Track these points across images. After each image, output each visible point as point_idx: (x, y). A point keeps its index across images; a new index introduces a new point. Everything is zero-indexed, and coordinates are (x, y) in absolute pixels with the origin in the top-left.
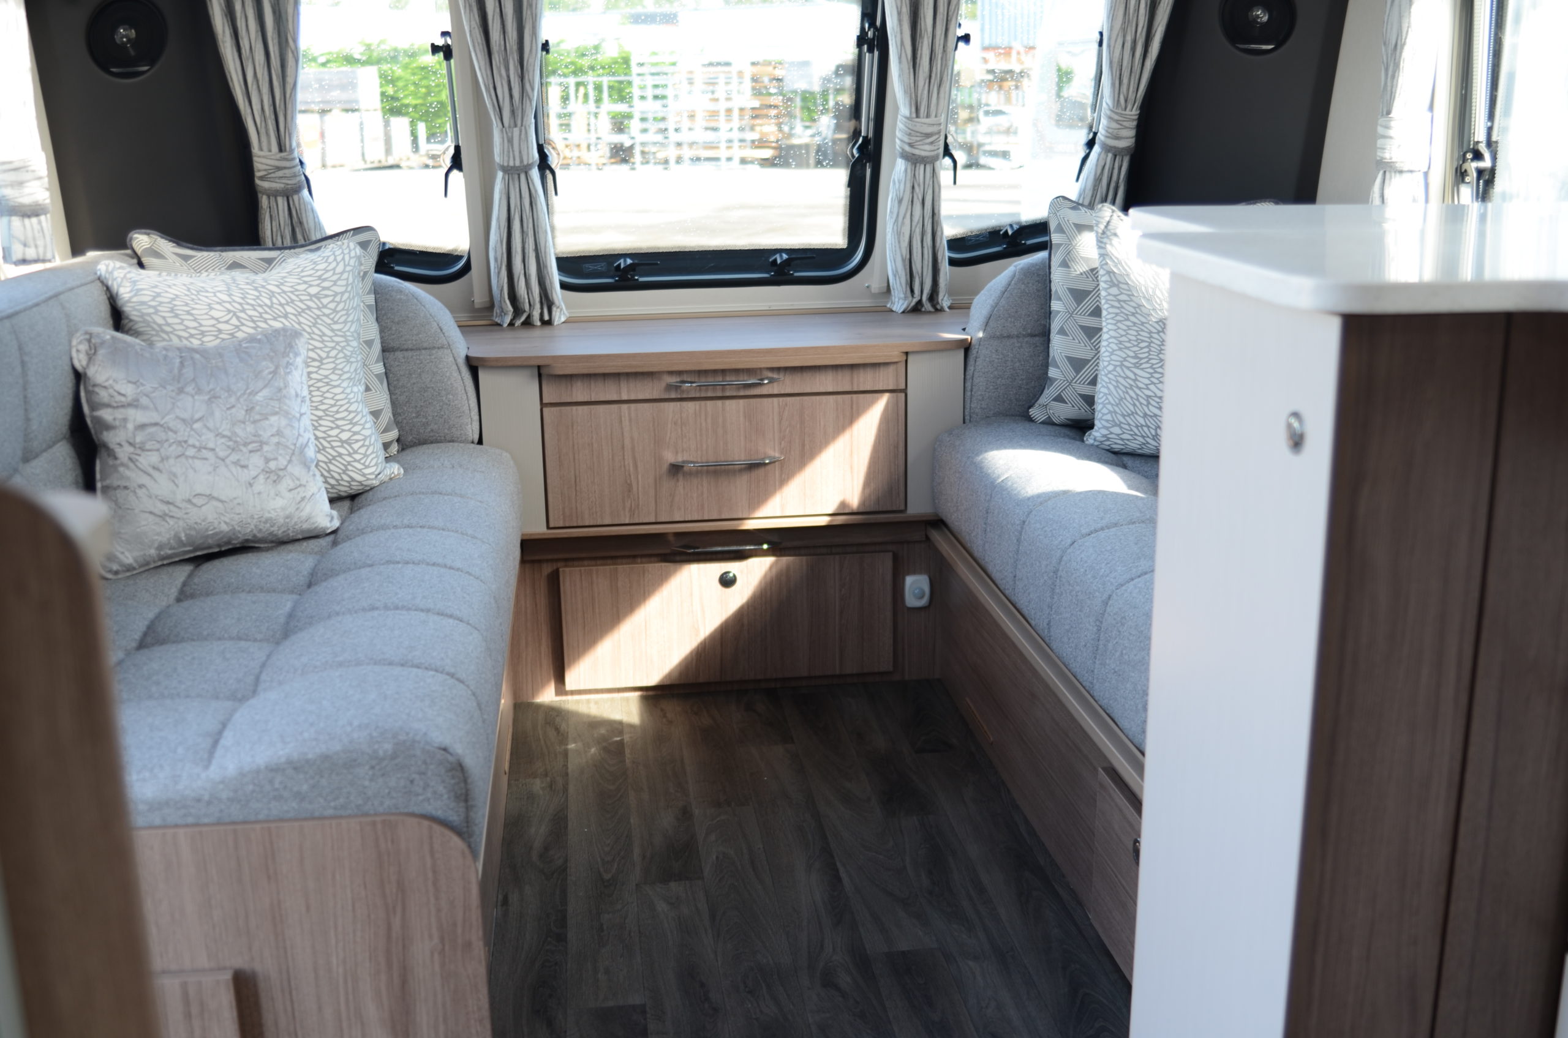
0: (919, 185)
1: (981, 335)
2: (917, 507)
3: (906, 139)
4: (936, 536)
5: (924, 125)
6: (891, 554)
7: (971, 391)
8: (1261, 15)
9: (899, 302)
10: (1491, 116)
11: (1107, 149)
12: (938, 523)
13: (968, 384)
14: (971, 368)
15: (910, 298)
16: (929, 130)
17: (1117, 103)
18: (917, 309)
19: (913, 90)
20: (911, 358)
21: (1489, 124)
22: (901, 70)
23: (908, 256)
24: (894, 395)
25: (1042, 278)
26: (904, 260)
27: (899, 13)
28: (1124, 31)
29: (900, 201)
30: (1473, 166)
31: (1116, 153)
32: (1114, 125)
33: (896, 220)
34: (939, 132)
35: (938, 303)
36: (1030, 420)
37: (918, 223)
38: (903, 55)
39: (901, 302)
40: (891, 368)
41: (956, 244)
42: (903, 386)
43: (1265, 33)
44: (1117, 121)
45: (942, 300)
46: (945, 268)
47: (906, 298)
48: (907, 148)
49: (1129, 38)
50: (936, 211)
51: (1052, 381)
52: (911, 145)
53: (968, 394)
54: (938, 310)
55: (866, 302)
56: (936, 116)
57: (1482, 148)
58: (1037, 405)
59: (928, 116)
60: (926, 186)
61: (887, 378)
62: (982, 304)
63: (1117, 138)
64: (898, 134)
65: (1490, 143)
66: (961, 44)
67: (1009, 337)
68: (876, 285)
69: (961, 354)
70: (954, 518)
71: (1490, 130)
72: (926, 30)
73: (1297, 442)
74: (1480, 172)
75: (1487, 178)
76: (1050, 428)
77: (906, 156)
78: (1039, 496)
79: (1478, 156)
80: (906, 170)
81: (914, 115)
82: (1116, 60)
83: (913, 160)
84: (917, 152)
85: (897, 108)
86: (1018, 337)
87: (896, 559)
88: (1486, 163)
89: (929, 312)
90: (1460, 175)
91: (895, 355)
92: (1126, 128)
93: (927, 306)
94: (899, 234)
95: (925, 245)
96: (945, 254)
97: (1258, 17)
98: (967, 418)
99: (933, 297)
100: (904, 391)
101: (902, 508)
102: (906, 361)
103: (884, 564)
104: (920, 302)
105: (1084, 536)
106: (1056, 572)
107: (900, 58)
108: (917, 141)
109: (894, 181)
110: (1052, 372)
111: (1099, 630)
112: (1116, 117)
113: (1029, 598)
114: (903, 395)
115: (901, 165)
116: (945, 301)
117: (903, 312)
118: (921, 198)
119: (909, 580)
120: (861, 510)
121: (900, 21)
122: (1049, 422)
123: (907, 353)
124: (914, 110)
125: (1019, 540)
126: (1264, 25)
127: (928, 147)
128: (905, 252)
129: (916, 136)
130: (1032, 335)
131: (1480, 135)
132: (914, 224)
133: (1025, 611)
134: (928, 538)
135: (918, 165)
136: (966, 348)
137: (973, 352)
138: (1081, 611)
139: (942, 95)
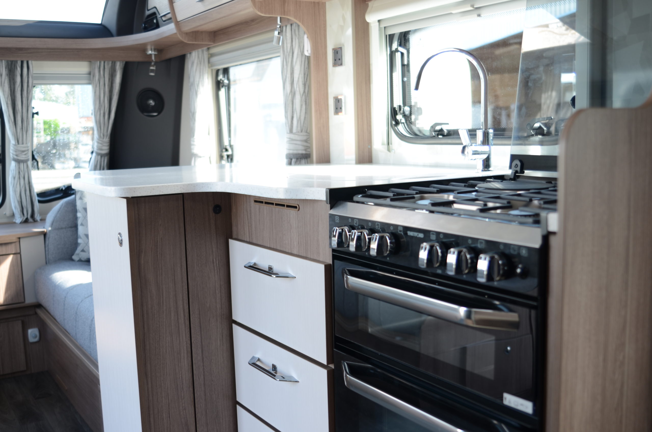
0: (22, 171)
1: (50, 229)
2: (29, 300)
3: (14, 153)
4: (39, 311)
5: (21, 147)
6: (20, 322)
7: (48, 251)
8: (152, 103)
9: (18, 219)
10: (230, 136)
11: (98, 154)
12: (39, 306)
13: (47, 249)
14: (47, 242)
15: (23, 217)
16: (24, 149)
17: (100, 136)
18: (26, 221)
19: (15, 134)
20: (21, 240)
21: (229, 139)
22: (10, 126)
23: (20, 200)
24: (15, 255)
25: (73, 204)
26: (18, 202)
27: (7, 104)
28: (100, 109)
29: (14, 178)
30: (225, 154)
31: (102, 156)
32: (100, 145)
33: (14, 186)
34: (28, 150)
35: (35, 219)
36: (72, 260)
37: (23, 186)
38: (10, 120)
39: (19, 219)
40: (13, 245)
41: (40, 195)
42: (18, 251)
43: (154, 109)
44: (101, 144)
45: (37, 217)
46: (36, 204)
47: (21, 217)
48: (15, 157)
49: (102, 112)
50: (30, 181)
51: (79, 244)
52: (17, 155)
53: (47, 252)
54: (35, 221)
55: (5, 220)
56: (26, 144)
57: (228, 148)
58: (75, 254)
59: (23, 144)
60: (25, 172)
61: (12, 249)
62: (50, 217)
63: (101, 150)
64: (11, 151)
65: (231, 146)
66: (35, 116)
67: (62, 228)
68: (8, 213)
69: (42, 237)
70: (44, 302)
71: (230, 141)
72: (19, 110)
73: (121, 243)
74: (228, 156)
75: (230, 158)
76: (80, 263)
77: (15, 160)
78: (71, 287)
79: (227, 150)
80: (16, 166)
81: (17, 144)
82: (98, 120)
83: (18, 162)
84: (19, 158)
85: (10, 141)
86: (65, 228)
87: (23, 323)
88: (230, 153)
89: (31, 222)
90: (221, 157)
91: (14, 239)
92: (104, 146)
93: (31, 220)
94: (15, 191)
95: (27, 195)
96: (36, 199)
97: (151, 103)
98: (47, 262)
99: (33, 215)
100: (20, 253)
101: (23, 301)
102: (19, 241)
103: (18, 326)
104: (27, 219)
105: (86, 298)
106: (76, 313)
107: (9, 121)
108: (19, 154)
109: (11, 170)
110: (80, 241)
111: (91, 331)
112: (100, 142)
113: (69, 326)
114: (19, 255)
115: (13, 164)
116: (38, 217)
117: (21, 223)
118: (23, 176)
119: (30, 331)
120: (5, 303)
121: (8, 107)
122: (80, 261)
123: (19, 238)
124: (16, 141)
125: (64, 305)
126: (153, 106)
127: (24, 156)
128: (18, 198)
129: (18, 152)
130: (71, 227)
131: (226, 143)
132: (21, 187)
133: (69, 332)
134: (36, 313)
135: (20, 163)
136: (45, 234)
137: (47, 236)
138: (85, 325)
139: (28, 135)
